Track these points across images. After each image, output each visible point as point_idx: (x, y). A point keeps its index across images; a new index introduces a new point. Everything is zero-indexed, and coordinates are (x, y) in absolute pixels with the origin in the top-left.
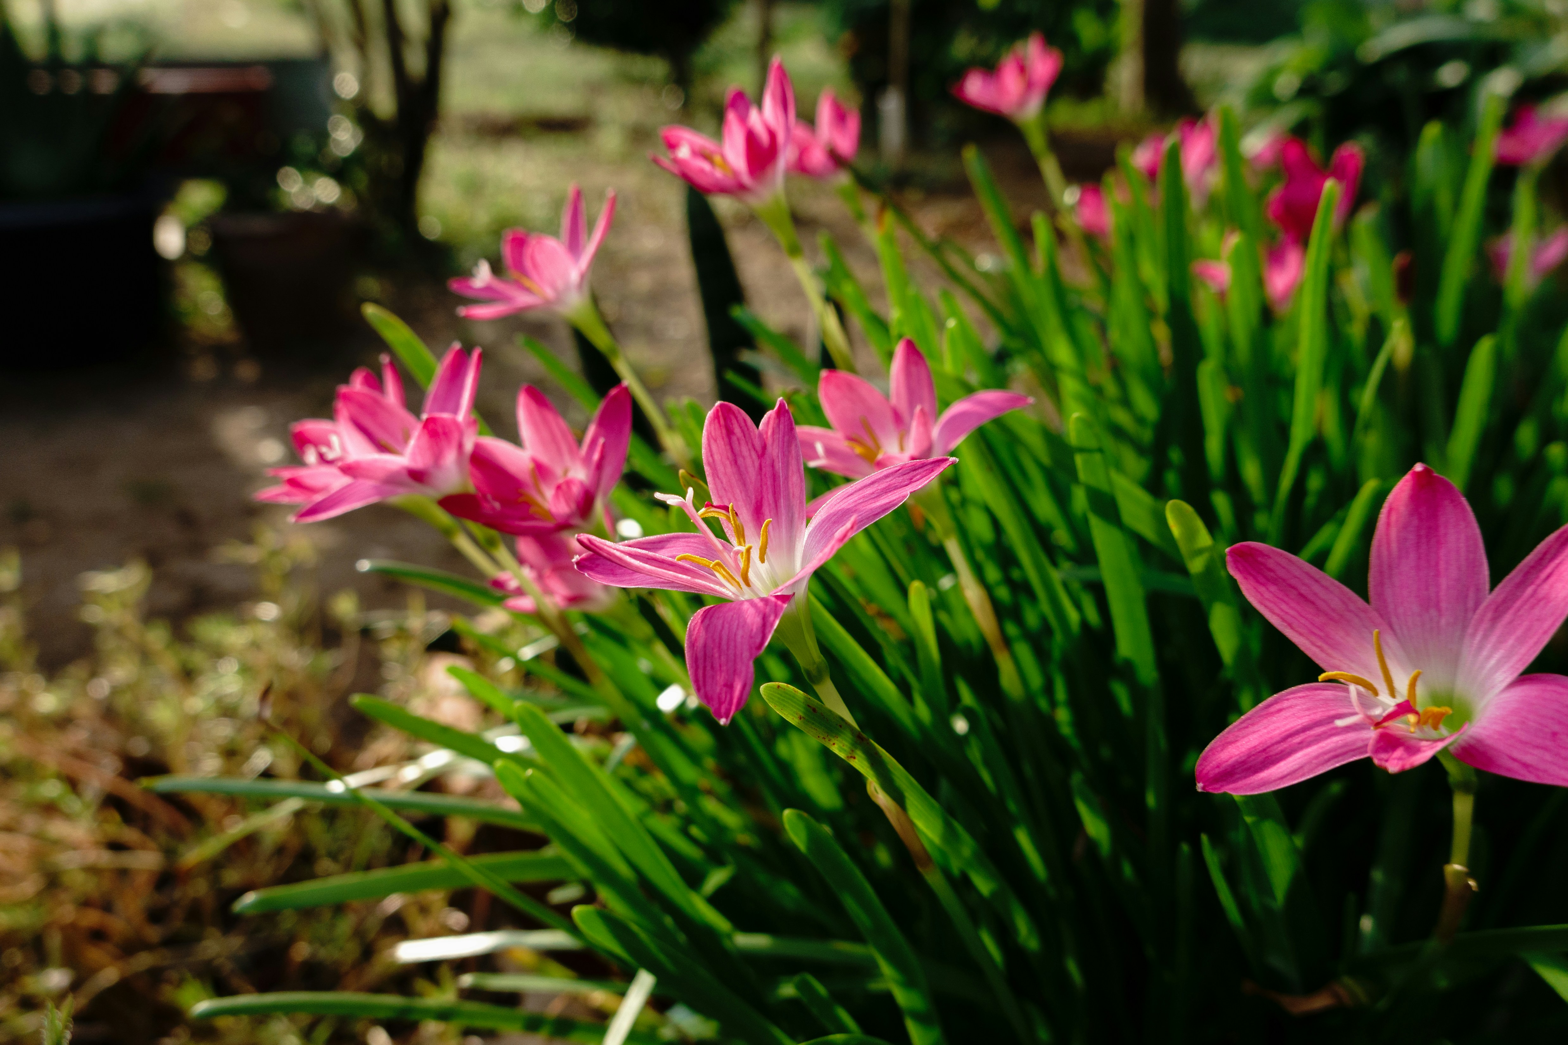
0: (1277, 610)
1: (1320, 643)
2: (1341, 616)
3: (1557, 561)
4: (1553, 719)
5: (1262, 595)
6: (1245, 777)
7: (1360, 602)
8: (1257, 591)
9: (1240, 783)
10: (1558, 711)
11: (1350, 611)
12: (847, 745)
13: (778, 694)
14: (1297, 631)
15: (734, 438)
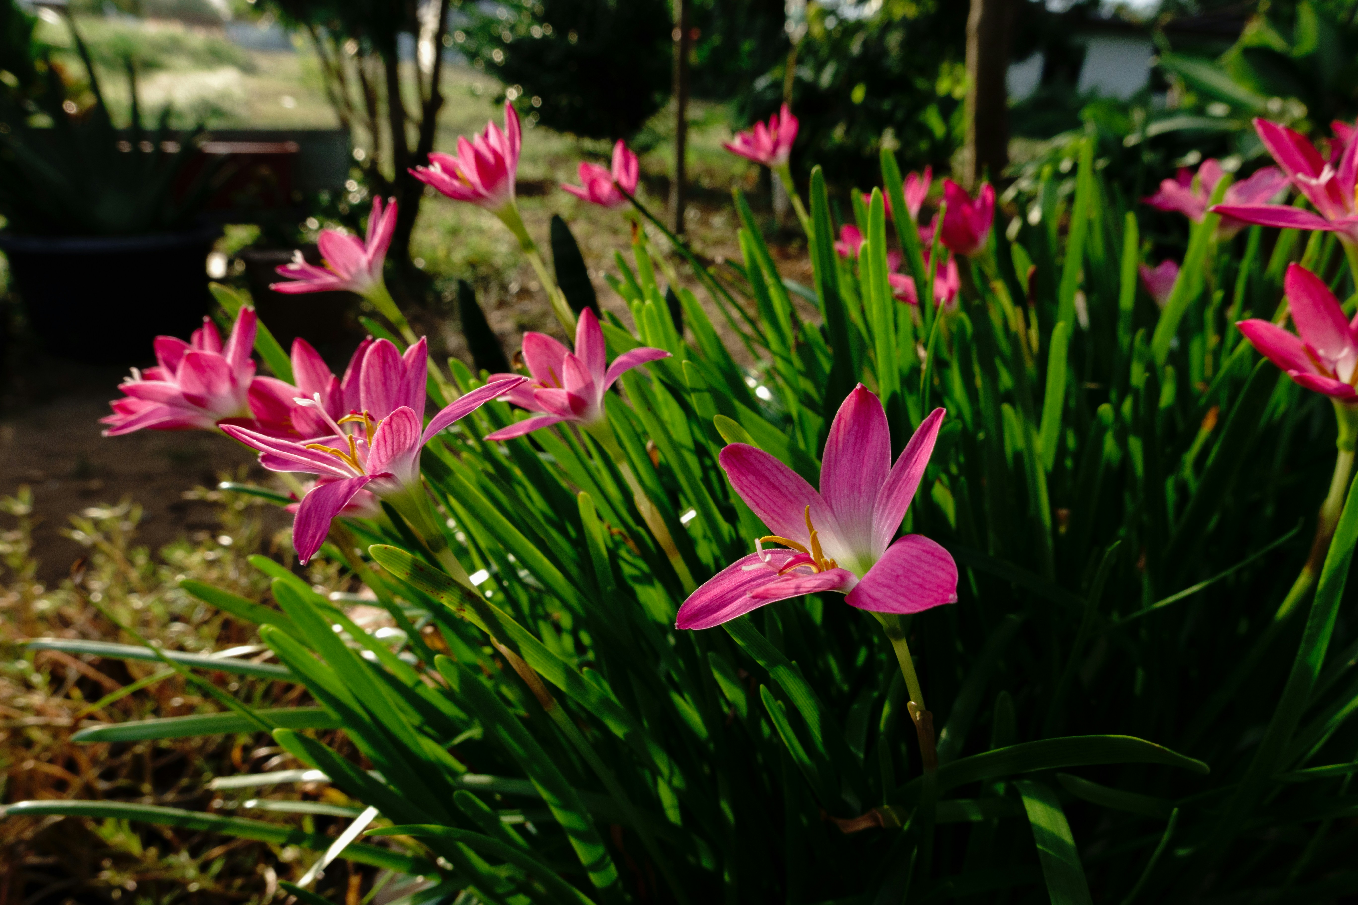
0: (751, 494)
1: (777, 518)
2: (796, 498)
3: (921, 449)
4: (900, 565)
5: (742, 483)
6: (706, 617)
7: (810, 488)
8: (739, 479)
9: (702, 621)
10: (905, 560)
11: (802, 494)
12: (456, 600)
13: (385, 553)
14: (762, 509)
15: (387, 366)
